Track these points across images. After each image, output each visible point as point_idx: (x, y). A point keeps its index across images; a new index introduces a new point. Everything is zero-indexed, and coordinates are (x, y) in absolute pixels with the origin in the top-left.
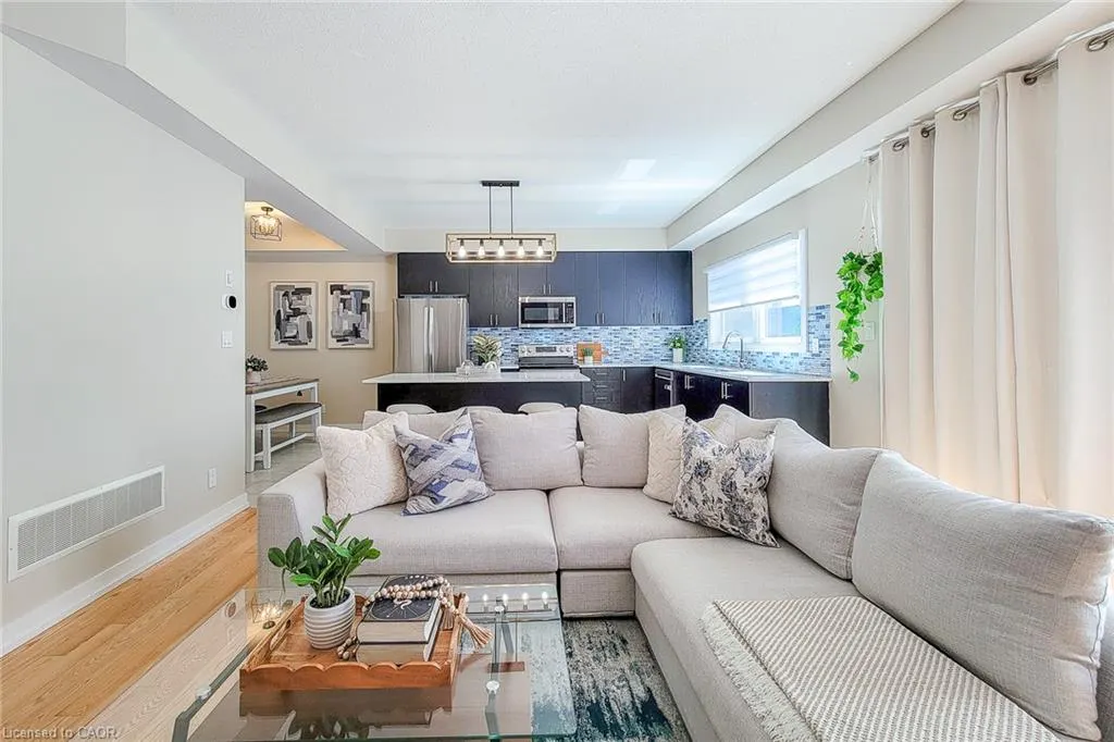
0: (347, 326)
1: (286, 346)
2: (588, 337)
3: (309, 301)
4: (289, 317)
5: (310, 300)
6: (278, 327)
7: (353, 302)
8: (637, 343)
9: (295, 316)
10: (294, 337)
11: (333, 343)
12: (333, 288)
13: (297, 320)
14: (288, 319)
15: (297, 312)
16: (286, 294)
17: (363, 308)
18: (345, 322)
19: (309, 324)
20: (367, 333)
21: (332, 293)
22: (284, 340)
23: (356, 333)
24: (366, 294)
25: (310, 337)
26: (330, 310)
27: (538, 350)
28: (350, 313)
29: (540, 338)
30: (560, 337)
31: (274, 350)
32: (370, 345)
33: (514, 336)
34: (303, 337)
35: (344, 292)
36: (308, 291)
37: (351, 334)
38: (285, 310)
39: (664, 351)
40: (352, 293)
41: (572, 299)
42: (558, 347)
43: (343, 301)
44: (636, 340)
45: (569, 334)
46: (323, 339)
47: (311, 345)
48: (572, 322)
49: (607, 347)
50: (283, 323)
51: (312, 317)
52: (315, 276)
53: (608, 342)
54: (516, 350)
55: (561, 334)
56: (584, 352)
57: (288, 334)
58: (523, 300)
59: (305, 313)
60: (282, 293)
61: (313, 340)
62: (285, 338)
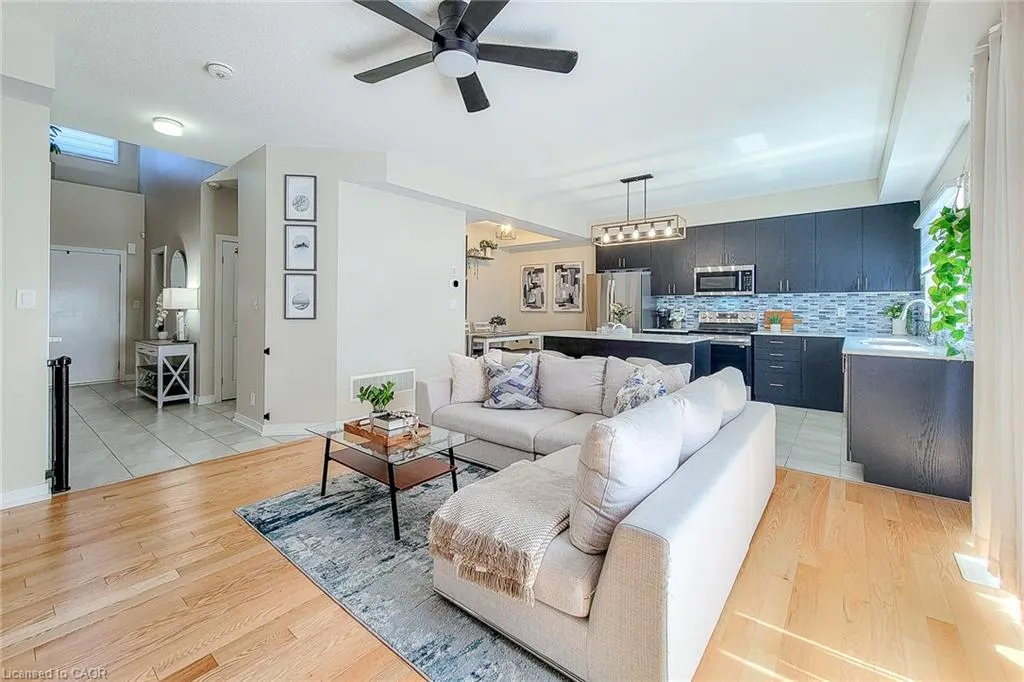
0: (565, 296)
1: (529, 309)
2: (779, 305)
3: (543, 277)
4: (531, 289)
6: (525, 296)
7: (569, 277)
8: (842, 312)
9: (534, 288)
10: (534, 303)
11: (557, 308)
12: (557, 268)
13: (535, 291)
14: (530, 291)
15: (535, 286)
16: (529, 274)
17: (576, 281)
18: (564, 292)
19: (542, 293)
20: (578, 301)
21: (556, 271)
22: (529, 305)
23: (571, 300)
24: (577, 271)
25: (543, 303)
26: (555, 284)
27: (721, 316)
28: (567, 285)
29: (723, 305)
30: (745, 304)
31: (523, 311)
32: (581, 309)
33: (697, 304)
34: (539, 303)
35: (563, 270)
36: (541, 270)
37: (567, 301)
38: (529, 285)
40: (568, 271)
41: (751, 267)
42: (741, 314)
43: (563, 276)
44: (840, 308)
45: (755, 301)
46: (551, 305)
47: (543, 309)
48: (750, 290)
49: (801, 315)
50: (528, 294)
51: (544, 289)
52: (546, 260)
53: (802, 310)
54: (697, 316)
55: (746, 301)
56: (771, 320)
57: (530, 301)
58: (698, 270)
59: (541, 286)
60: (527, 272)
61: (544, 305)
62: (529, 303)
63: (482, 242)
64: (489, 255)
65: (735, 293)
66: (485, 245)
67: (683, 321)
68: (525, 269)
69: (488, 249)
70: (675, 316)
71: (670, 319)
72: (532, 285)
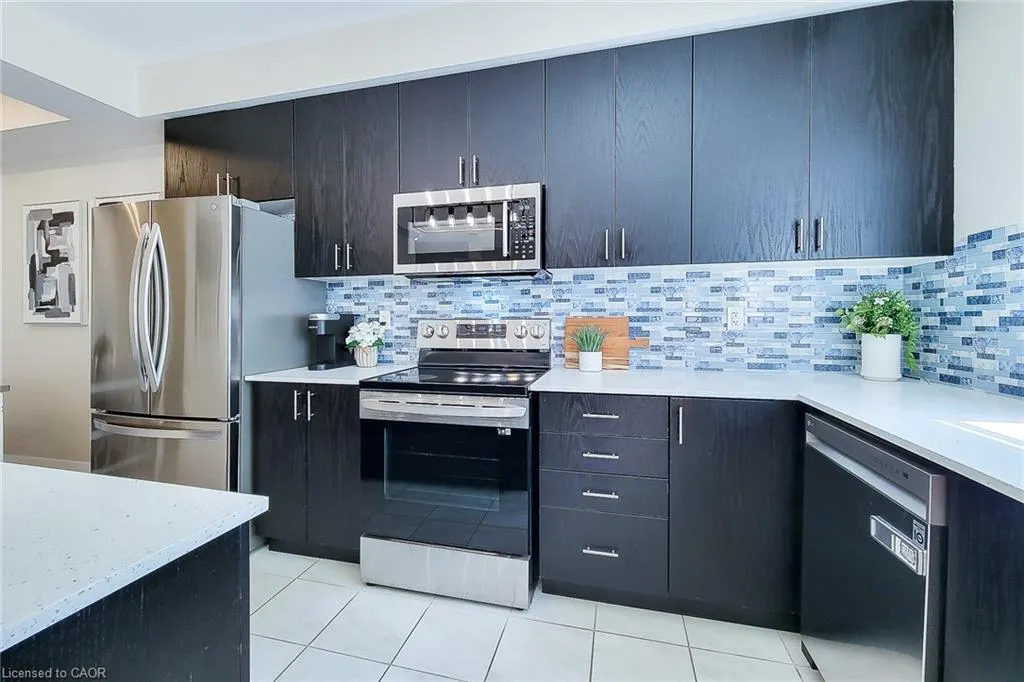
1: (41, 318)
3: (70, 237)
4: (46, 265)
6: (33, 285)
8: (736, 316)
9: (52, 264)
10: (53, 302)
13: (55, 272)
14: (44, 271)
15: (56, 258)
16: (41, 227)
19: (71, 279)
22: (42, 307)
25: (73, 301)
27: (464, 331)
29: (478, 303)
30: (526, 301)
34: (64, 302)
36: (66, 218)
38: (40, 255)
39: (830, 339)
41: (532, 190)
42: (511, 326)
44: (732, 306)
45: (545, 292)
47: (74, 318)
48: (531, 257)
49: (645, 327)
50: (38, 276)
51: (74, 266)
53: (647, 314)
54: (414, 331)
55: (525, 292)
56: (582, 339)
57: (45, 298)
58: (401, 200)
59: (66, 259)
60: (37, 224)
61: (77, 307)
62: (42, 304)
65: (495, 266)
67: (378, 343)
68: (33, 215)
70: (361, 335)
71: (348, 341)
72: (48, 256)
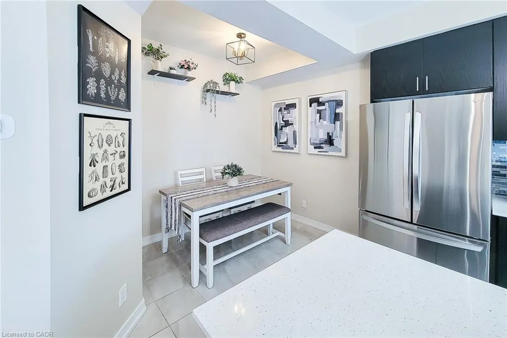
0: (323, 136)
1: (280, 149)
3: (293, 116)
4: (282, 127)
5: (295, 112)
6: (276, 135)
7: (328, 113)
9: (286, 126)
10: (285, 143)
11: (311, 149)
12: (312, 101)
13: (287, 130)
14: (281, 129)
15: (287, 124)
16: (280, 110)
17: (337, 117)
18: (321, 131)
19: (294, 133)
20: (339, 142)
21: (311, 106)
22: (280, 145)
23: (330, 141)
24: (339, 103)
25: (295, 143)
26: (309, 121)
28: (325, 123)
31: (273, 151)
32: (343, 154)
34: (291, 143)
35: (321, 104)
36: (293, 106)
37: (326, 142)
38: (280, 122)
40: (327, 104)
43: (319, 112)
46: (304, 146)
47: (296, 150)
50: (279, 132)
51: (296, 127)
52: (299, 93)
57: (282, 141)
59: (292, 124)
60: (278, 109)
61: (297, 146)
62: (280, 143)
63: (225, 76)
64: (233, 90)
66: (229, 79)
68: (276, 106)
69: (232, 83)
72: (283, 122)
